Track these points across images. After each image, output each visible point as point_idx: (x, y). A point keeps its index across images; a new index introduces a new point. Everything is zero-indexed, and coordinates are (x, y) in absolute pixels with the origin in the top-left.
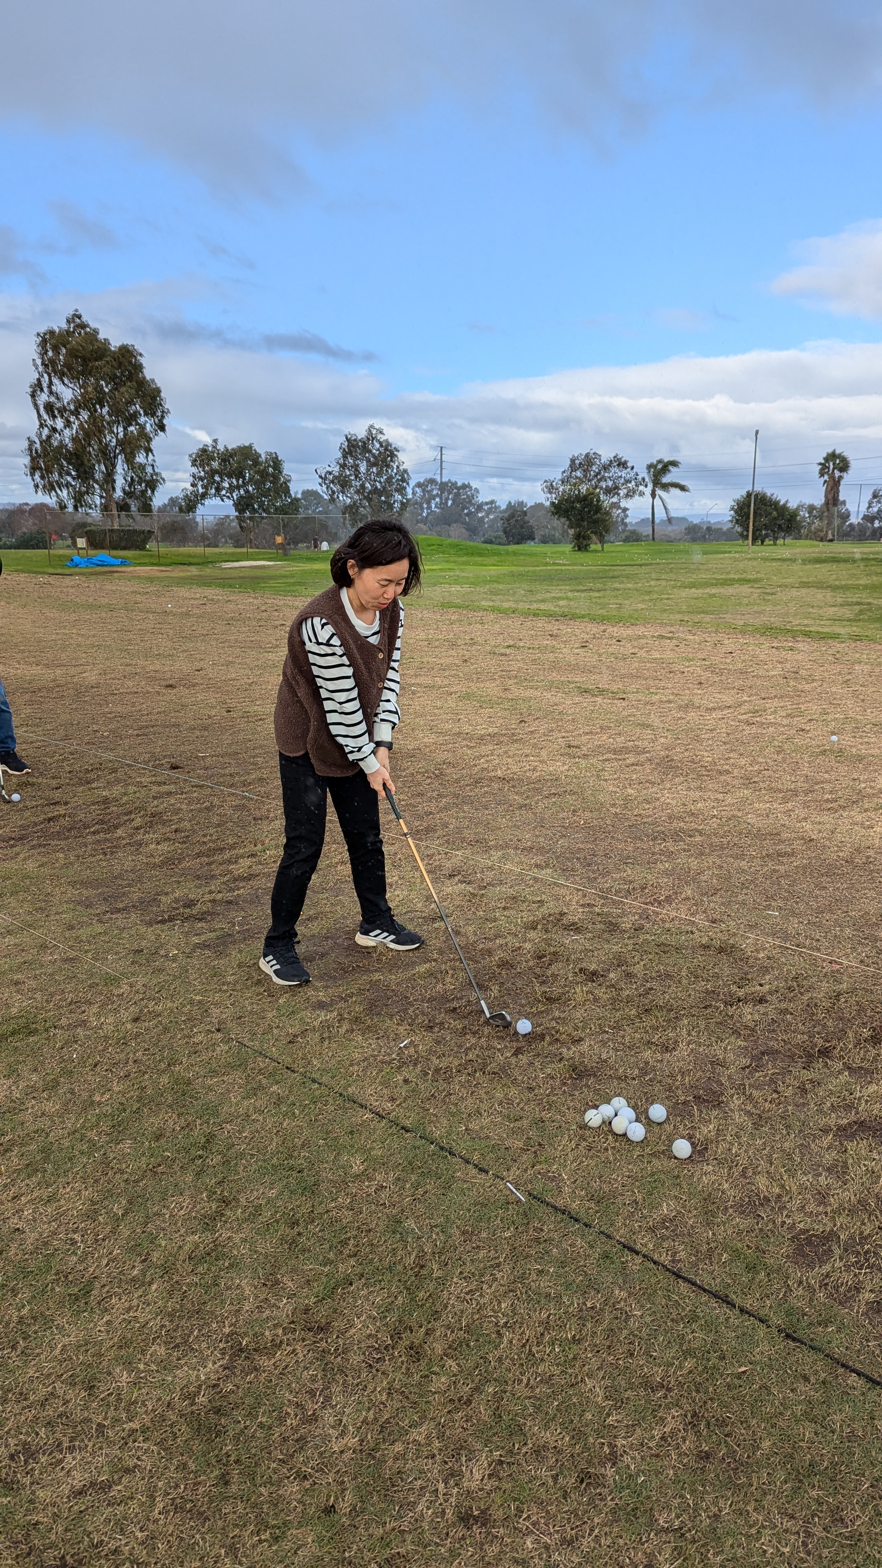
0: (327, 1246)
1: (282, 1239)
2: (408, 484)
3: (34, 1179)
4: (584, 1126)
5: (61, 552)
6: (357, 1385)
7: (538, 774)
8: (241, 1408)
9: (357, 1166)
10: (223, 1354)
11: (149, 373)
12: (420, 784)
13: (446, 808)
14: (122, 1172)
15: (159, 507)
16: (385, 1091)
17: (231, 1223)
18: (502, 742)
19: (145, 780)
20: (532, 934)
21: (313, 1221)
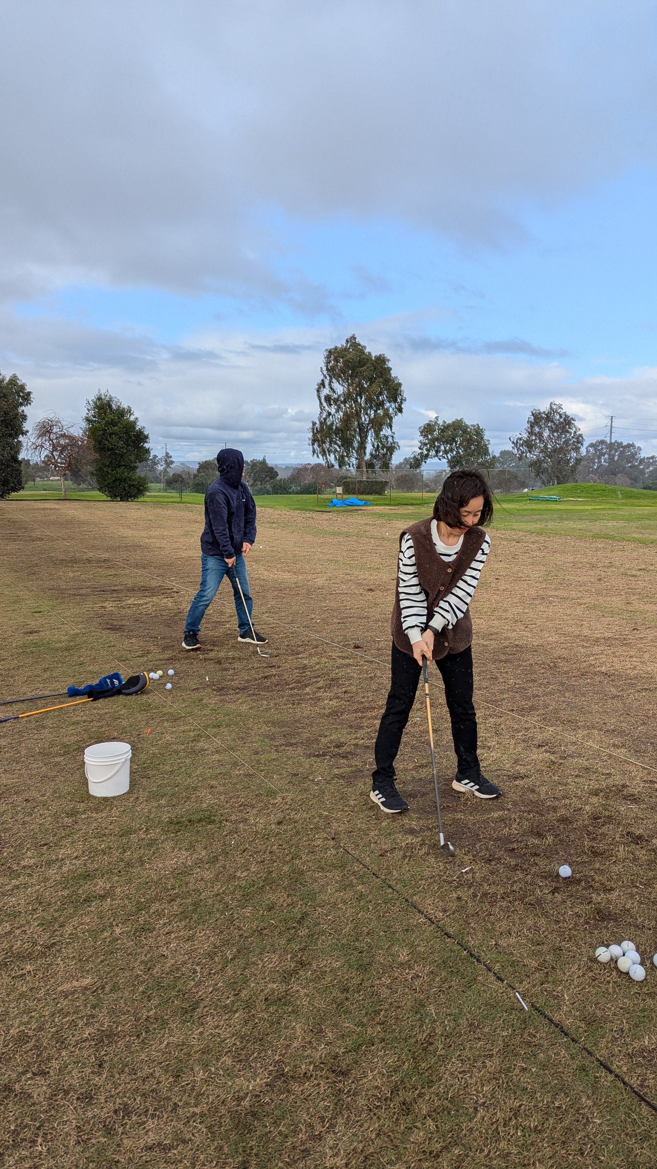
0: (363, 1012)
1: (334, 1000)
2: (582, 444)
3: (183, 923)
4: (594, 960)
5: (326, 496)
6: (357, 1122)
7: (636, 672)
8: (271, 1116)
9: (403, 956)
10: (270, 1074)
11: (393, 374)
12: (535, 673)
13: (551, 693)
14: (239, 929)
15: (397, 466)
16: (441, 903)
17: (301, 980)
18: (612, 645)
19: (334, 655)
20: (594, 800)
21: (360, 992)
